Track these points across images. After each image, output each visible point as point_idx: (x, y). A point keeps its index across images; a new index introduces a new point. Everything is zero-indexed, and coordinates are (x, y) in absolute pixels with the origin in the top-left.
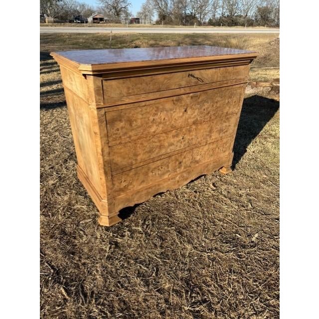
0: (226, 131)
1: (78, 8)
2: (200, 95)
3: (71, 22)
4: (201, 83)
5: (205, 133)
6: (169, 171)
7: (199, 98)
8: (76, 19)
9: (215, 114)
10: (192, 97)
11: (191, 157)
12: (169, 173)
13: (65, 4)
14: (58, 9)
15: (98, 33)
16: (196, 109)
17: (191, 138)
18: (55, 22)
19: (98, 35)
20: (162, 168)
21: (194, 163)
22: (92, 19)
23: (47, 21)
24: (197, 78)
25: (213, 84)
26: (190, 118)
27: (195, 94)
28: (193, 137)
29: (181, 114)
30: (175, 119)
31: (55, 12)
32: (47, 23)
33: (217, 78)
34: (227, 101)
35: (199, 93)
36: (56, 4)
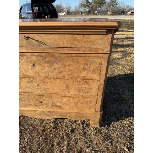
0: (88, 92)
1: (125, 8)
2: (46, 56)
3: (119, 14)
4: (44, 46)
5: (61, 88)
6: (31, 105)
7: (45, 58)
8: (122, 13)
9: (69, 74)
10: (37, 56)
11: (51, 102)
12: (32, 106)
13: (120, 6)
14: (115, 9)
15: (125, 19)
16: (45, 66)
17: (46, 88)
18: (111, 14)
19: (125, 20)
20: (24, 101)
21: (56, 106)
22: (130, 13)
23: (108, 14)
24: (38, 41)
25: (59, 49)
26: (41, 72)
27: (39, 54)
28: (49, 87)
29: (30, 67)
30: (25, 70)
31: (113, 10)
32: (108, 15)
33: (63, 44)
34: (82, 67)
35: (44, 54)
36: (115, 6)
